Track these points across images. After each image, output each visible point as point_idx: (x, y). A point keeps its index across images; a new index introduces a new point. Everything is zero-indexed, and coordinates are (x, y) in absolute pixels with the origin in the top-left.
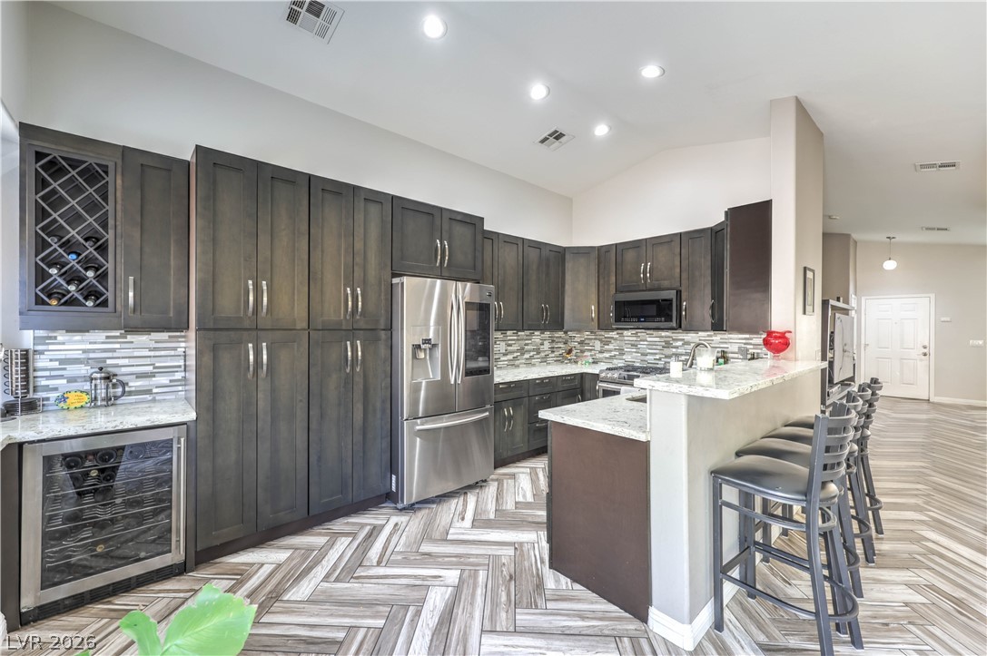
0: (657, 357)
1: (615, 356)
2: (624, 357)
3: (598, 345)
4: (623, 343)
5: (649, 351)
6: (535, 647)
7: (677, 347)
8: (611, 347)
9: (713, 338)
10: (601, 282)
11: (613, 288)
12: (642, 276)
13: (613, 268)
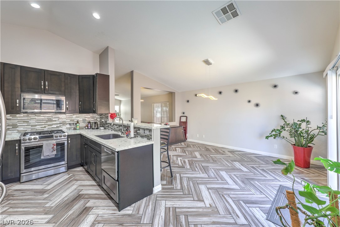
0: (43, 126)
2: (17, 129)
6: (159, 218)
7: (55, 121)
10: (6, 85)
11: (18, 90)
12: (42, 87)
13: (18, 79)
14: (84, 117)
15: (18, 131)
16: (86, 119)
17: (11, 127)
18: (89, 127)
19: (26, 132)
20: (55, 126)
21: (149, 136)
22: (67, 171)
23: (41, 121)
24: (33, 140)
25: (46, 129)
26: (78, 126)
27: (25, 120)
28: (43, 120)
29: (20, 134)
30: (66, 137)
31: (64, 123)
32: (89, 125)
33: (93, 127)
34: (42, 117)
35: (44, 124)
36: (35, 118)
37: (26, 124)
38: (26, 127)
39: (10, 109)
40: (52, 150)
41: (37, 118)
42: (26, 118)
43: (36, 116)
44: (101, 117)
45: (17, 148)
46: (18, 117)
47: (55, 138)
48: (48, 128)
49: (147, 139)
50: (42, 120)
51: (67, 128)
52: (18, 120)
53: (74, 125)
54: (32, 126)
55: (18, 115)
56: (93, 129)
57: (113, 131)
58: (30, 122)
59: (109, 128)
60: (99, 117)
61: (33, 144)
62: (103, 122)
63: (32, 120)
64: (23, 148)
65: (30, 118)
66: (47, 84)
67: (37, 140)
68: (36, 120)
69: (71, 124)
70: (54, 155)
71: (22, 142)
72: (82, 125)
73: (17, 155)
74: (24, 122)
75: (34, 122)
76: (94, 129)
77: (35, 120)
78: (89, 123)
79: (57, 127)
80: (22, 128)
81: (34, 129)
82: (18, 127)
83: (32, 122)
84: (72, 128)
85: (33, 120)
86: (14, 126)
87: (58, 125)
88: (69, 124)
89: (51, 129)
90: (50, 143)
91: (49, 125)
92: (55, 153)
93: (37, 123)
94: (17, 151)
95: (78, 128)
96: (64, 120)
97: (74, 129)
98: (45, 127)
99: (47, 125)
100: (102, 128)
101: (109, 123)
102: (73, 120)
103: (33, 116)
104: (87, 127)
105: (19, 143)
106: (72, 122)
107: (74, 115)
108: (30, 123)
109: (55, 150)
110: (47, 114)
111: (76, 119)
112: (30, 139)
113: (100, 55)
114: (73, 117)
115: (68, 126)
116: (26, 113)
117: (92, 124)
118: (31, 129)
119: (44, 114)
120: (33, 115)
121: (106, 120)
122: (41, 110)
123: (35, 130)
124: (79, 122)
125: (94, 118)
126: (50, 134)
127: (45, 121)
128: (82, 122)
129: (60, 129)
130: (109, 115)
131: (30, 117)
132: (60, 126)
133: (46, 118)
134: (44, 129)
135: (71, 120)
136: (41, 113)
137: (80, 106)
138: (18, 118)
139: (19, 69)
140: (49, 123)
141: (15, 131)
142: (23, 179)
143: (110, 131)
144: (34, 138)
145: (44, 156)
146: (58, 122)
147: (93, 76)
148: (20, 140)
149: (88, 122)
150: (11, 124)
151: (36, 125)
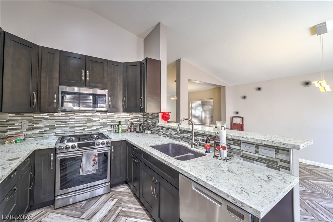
0: (82, 128)
1: (45, 131)
2: (55, 131)
3: (26, 125)
4: (53, 122)
5: (75, 125)
7: (95, 121)
8: (41, 125)
9: (114, 116)
10: (43, 75)
11: (56, 82)
12: (83, 78)
13: (57, 67)
14: (127, 117)
15: (56, 134)
16: (129, 119)
17: (48, 129)
18: (132, 130)
19: (65, 135)
20: (95, 128)
21: (276, 162)
22: (109, 193)
23: (80, 122)
24: (71, 150)
25: (85, 132)
26: (120, 129)
27: (63, 120)
28: (83, 120)
29: (58, 138)
30: (110, 145)
31: (105, 125)
32: (132, 128)
33: (138, 130)
34: (82, 116)
35: (83, 125)
36: (74, 118)
37: (64, 125)
38: (64, 129)
39: (47, 107)
40: (93, 163)
41: (76, 118)
42: (64, 118)
43: (75, 115)
44: (144, 116)
45: (52, 158)
46: (56, 116)
47: (96, 146)
48: (88, 131)
49: (267, 166)
50: (81, 120)
51: (108, 131)
52: (56, 120)
53: (115, 127)
54: (71, 128)
55: (56, 114)
56: (137, 132)
57: (168, 138)
58: (68, 122)
59: (160, 133)
60: (143, 117)
61: (71, 154)
62: (148, 123)
63: (70, 120)
64: (58, 160)
65: (68, 118)
66: (88, 74)
67: (76, 149)
68: (75, 120)
69: (113, 126)
70: (95, 170)
71: (58, 151)
72: (124, 126)
73: (52, 168)
74: (62, 122)
75: (73, 122)
76: (139, 133)
77: (73, 120)
78: (132, 125)
79: (97, 129)
80: (60, 131)
81: (73, 131)
82: (56, 129)
83: (71, 123)
84: (114, 130)
85: (72, 121)
86: (51, 128)
87: (99, 127)
88: (110, 126)
89: (91, 132)
90: (90, 154)
91: (89, 127)
92: (96, 167)
93: (76, 124)
94: (52, 163)
95: (120, 131)
96: (105, 120)
97: (115, 132)
98: (84, 129)
99: (87, 127)
100: (149, 132)
101: (159, 126)
102: (114, 121)
103: (71, 116)
104: (130, 130)
105: (55, 153)
106: (114, 123)
107: (115, 114)
108: (69, 124)
109: (96, 164)
110: (87, 113)
111: (118, 119)
112: (67, 148)
113: (145, 40)
114: (114, 117)
115: (109, 128)
116: (65, 111)
117: (136, 126)
118: (70, 132)
119: (83, 113)
120: (72, 114)
121: (154, 122)
122: (79, 108)
123: (74, 133)
124: (121, 123)
125: (137, 118)
126: (90, 140)
127: (85, 122)
128: (124, 123)
129: (101, 131)
130: (160, 115)
131: (69, 116)
132: (101, 128)
133: (86, 118)
134: (83, 132)
135: (112, 121)
136: (80, 111)
137: (124, 103)
138: (56, 118)
139: (58, 54)
140: (89, 124)
141: (52, 134)
142: (58, 204)
143: (162, 137)
144: (72, 145)
145: (83, 173)
146: (99, 123)
147: (141, 63)
148: (55, 148)
149: (130, 123)
150: (49, 125)
151: (74, 127)
